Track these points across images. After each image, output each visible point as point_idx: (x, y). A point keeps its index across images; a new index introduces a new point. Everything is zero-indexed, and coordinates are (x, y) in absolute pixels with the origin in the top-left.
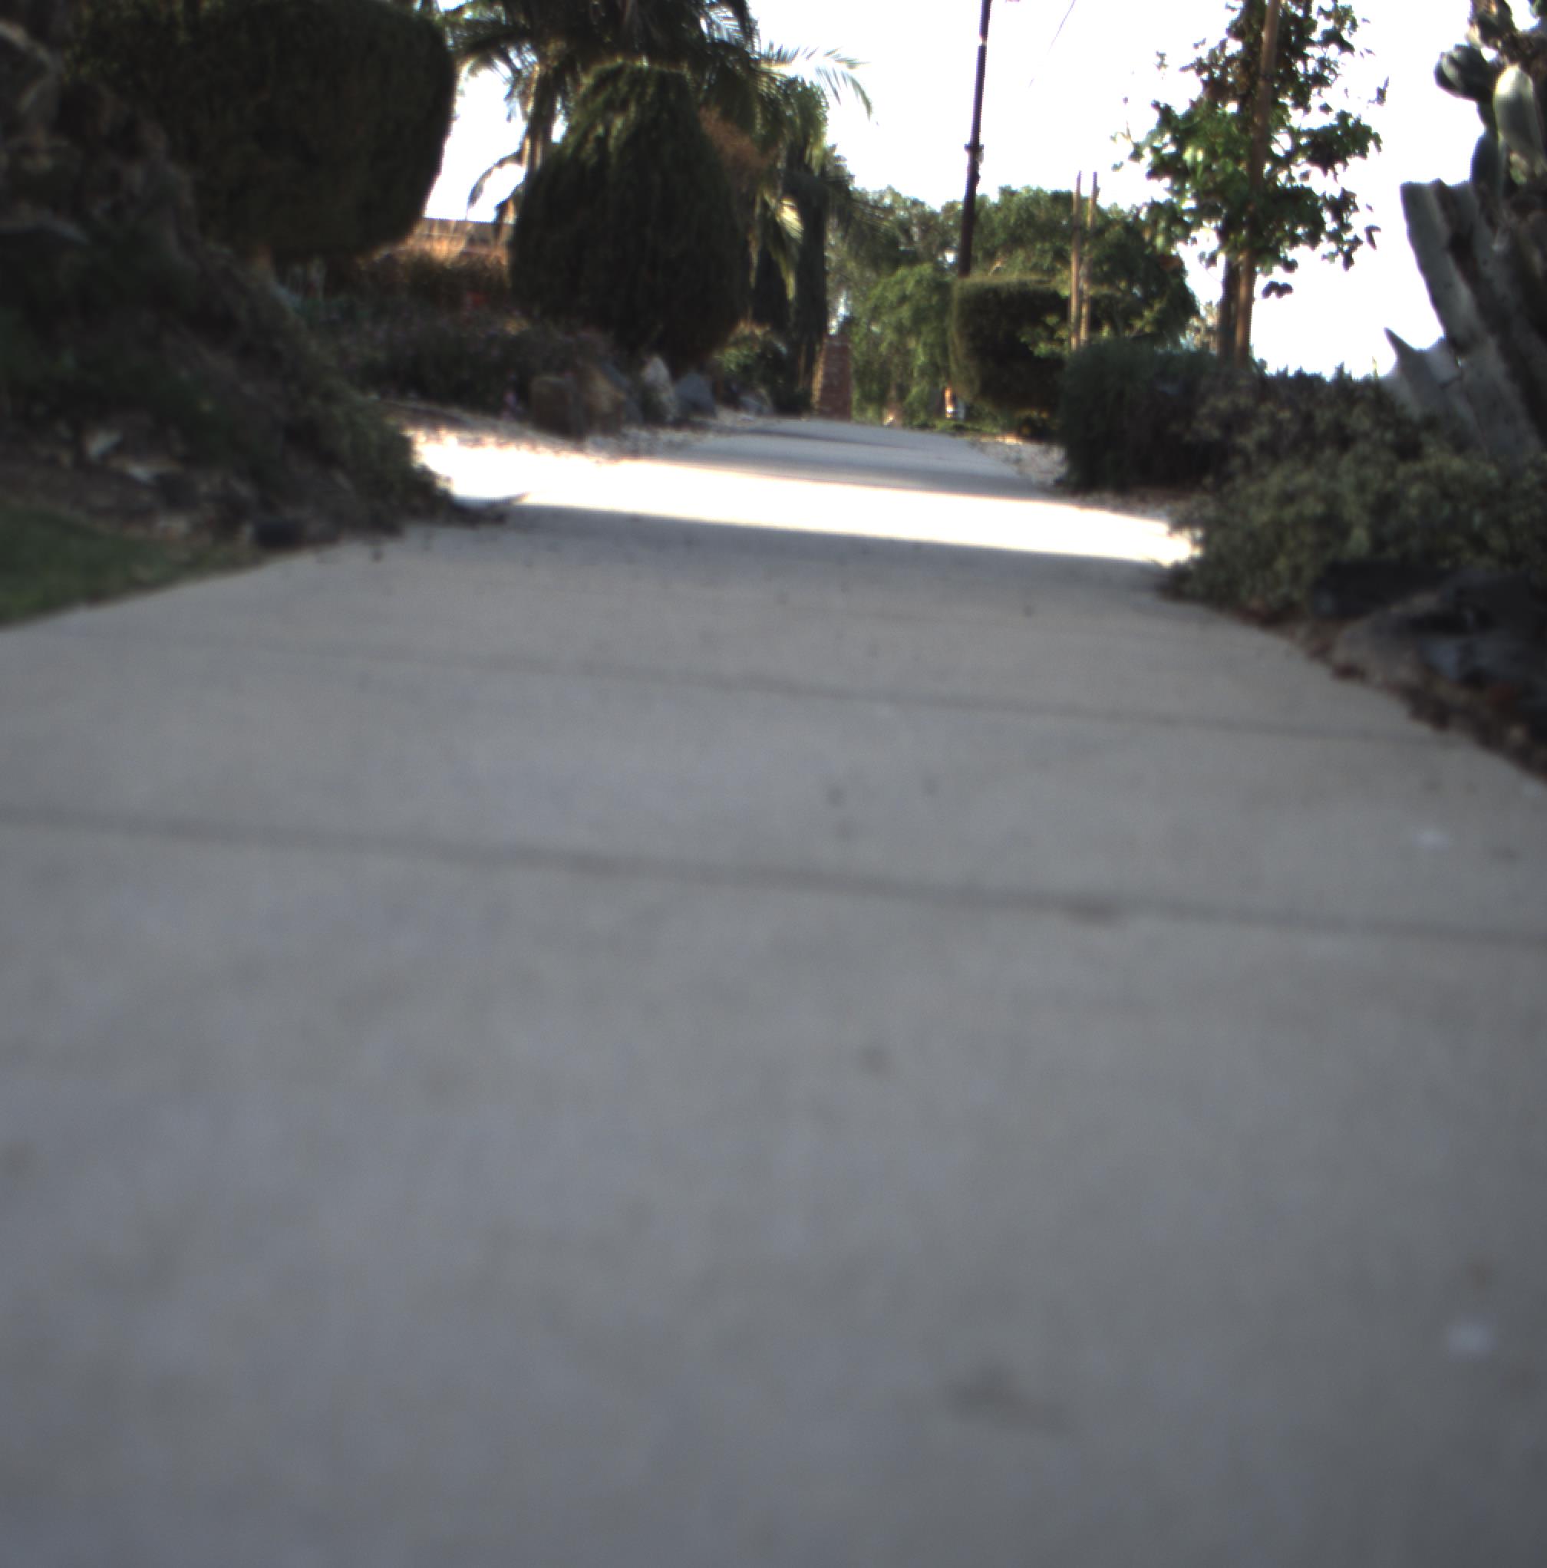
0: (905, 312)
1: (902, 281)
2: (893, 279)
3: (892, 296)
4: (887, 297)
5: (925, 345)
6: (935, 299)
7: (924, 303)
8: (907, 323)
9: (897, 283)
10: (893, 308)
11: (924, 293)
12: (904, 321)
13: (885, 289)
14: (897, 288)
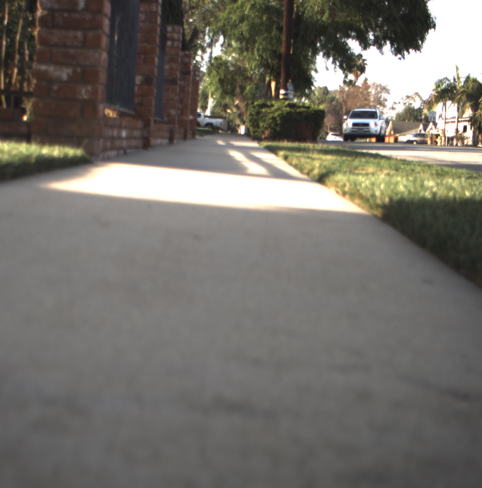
0: (244, 27)
1: (242, 6)
2: (236, 5)
3: (234, 17)
4: (232, 18)
5: (258, 50)
6: (264, 18)
7: (257, 21)
8: (246, 34)
9: (237, 8)
10: (235, 26)
11: (257, 13)
12: (244, 33)
13: (230, 13)
14: (238, 11)
